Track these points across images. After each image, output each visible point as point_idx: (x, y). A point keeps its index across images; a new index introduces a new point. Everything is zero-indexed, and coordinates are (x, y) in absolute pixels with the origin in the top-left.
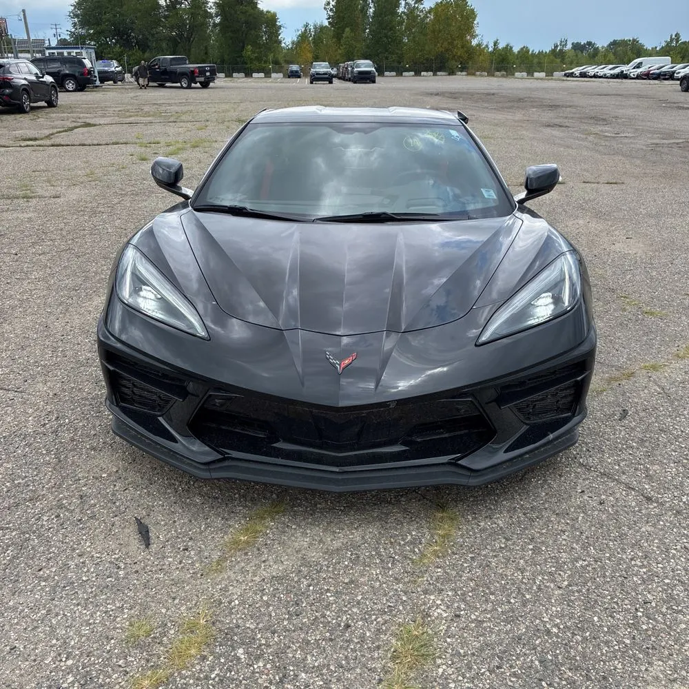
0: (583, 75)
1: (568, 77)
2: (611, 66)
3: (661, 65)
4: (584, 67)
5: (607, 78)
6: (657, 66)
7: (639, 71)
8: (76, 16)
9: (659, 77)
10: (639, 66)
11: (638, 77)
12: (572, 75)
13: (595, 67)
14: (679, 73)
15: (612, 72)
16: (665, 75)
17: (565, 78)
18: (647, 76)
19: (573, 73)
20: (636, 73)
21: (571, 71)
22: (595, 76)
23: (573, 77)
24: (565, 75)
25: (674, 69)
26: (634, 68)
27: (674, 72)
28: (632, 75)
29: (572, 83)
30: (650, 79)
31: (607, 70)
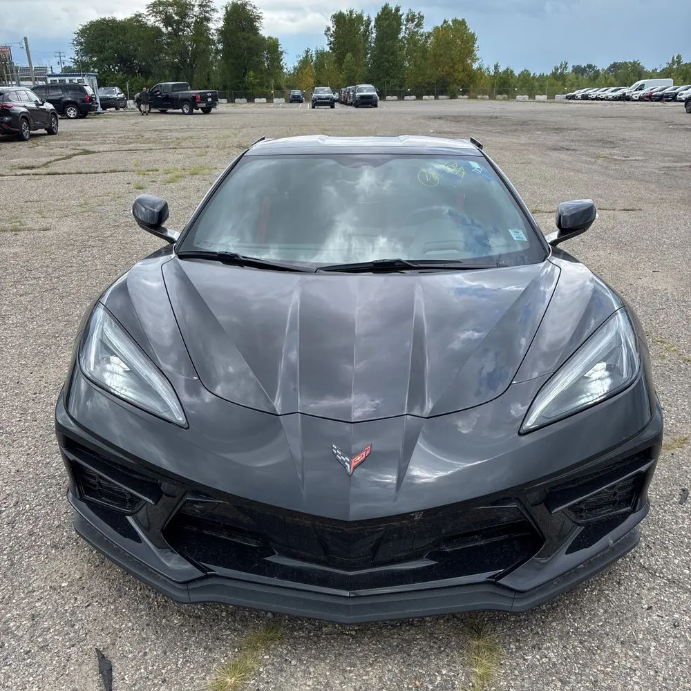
0: (585, 97)
1: (569, 99)
2: (613, 88)
3: (664, 87)
4: (586, 89)
5: (609, 100)
6: (659, 88)
7: (641, 93)
8: (80, 44)
9: (661, 98)
10: (641, 88)
11: (641, 99)
12: (573, 97)
13: (596, 89)
14: (682, 94)
15: (614, 94)
16: (668, 97)
17: (567, 101)
18: (650, 98)
19: (574, 96)
20: (638, 96)
21: (572, 94)
22: (597, 99)
23: (575, 99)
24: (567, 97)
25: (677, 91)
26: (636, 90)
27: (676, 94)
28: (634, 97)
29: (574, 106)
30: (652, 101)
31: (609, 93)
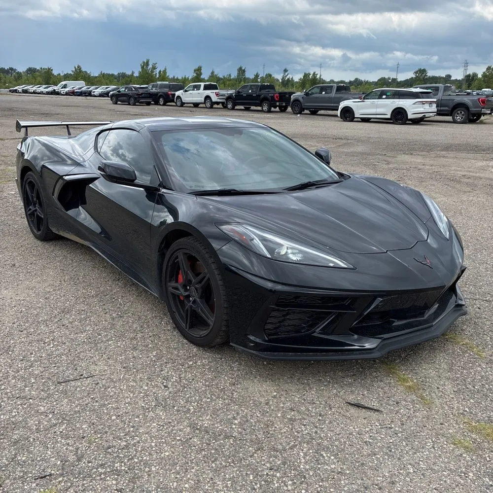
0: (25, 92)
1: (12, 92)
2: (44, 86)
3: (81, 86)
4: (24, 86)
5: (44, 94)
6: (77, 87)
7: (67, 90)
9: (81, 94)
10: (65, 86)
11: (67, 94)
12: (16, 91)
13: (32, 86)
14: (94, 92)
15: (47, 90)
16: (85, 93)
17: (9, 93)
18: (73, 93)
19: (16, 90)
20: (65, 92)
21: (15, 89)
22: (34, 93)
23: (17, 93)
24: (10, 91)
25: (90, 89)
26: (62, 88)
27: (91, 92)
28: (62, 92)
29: (14, 97)
30: (75, 96)
31: (42, 89)
